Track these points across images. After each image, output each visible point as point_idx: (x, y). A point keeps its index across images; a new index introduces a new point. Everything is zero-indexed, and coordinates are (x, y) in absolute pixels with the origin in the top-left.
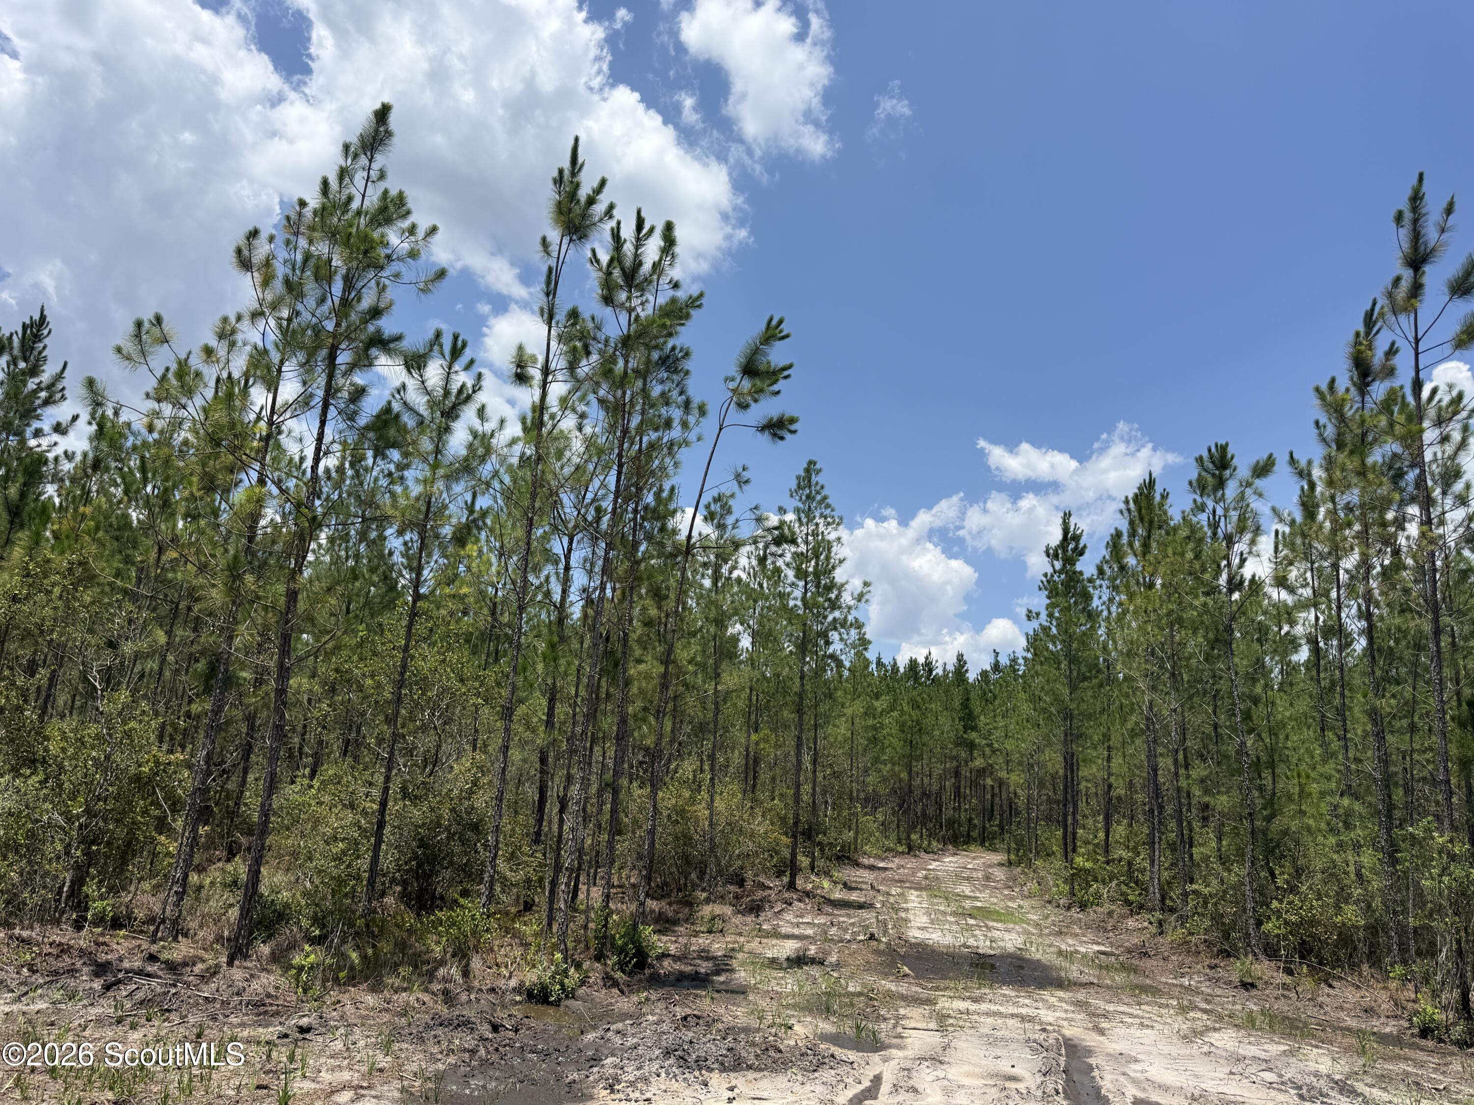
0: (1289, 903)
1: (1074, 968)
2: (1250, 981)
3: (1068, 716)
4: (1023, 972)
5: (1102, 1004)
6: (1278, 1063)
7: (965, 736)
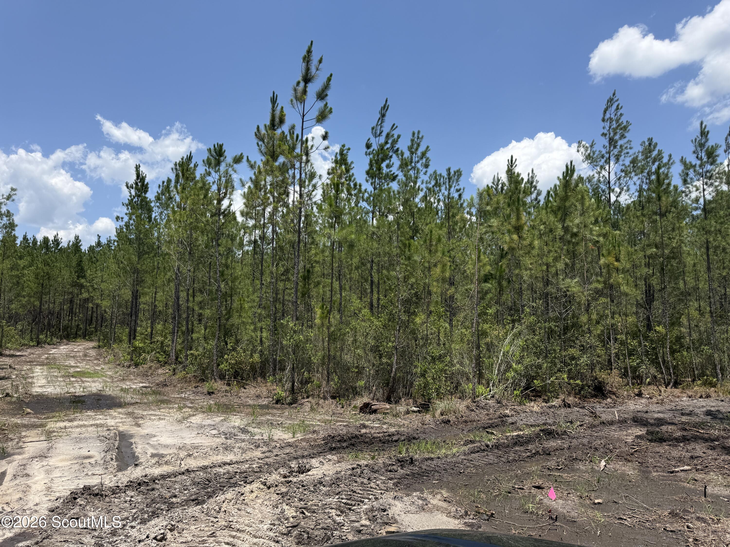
0: (232, 355)
1: (128, 396)
2: (212, 391)
3: (136, 271)
4: (100, 402)
5: (140, 412)
6: (219, 426)
7: (78, 281)
